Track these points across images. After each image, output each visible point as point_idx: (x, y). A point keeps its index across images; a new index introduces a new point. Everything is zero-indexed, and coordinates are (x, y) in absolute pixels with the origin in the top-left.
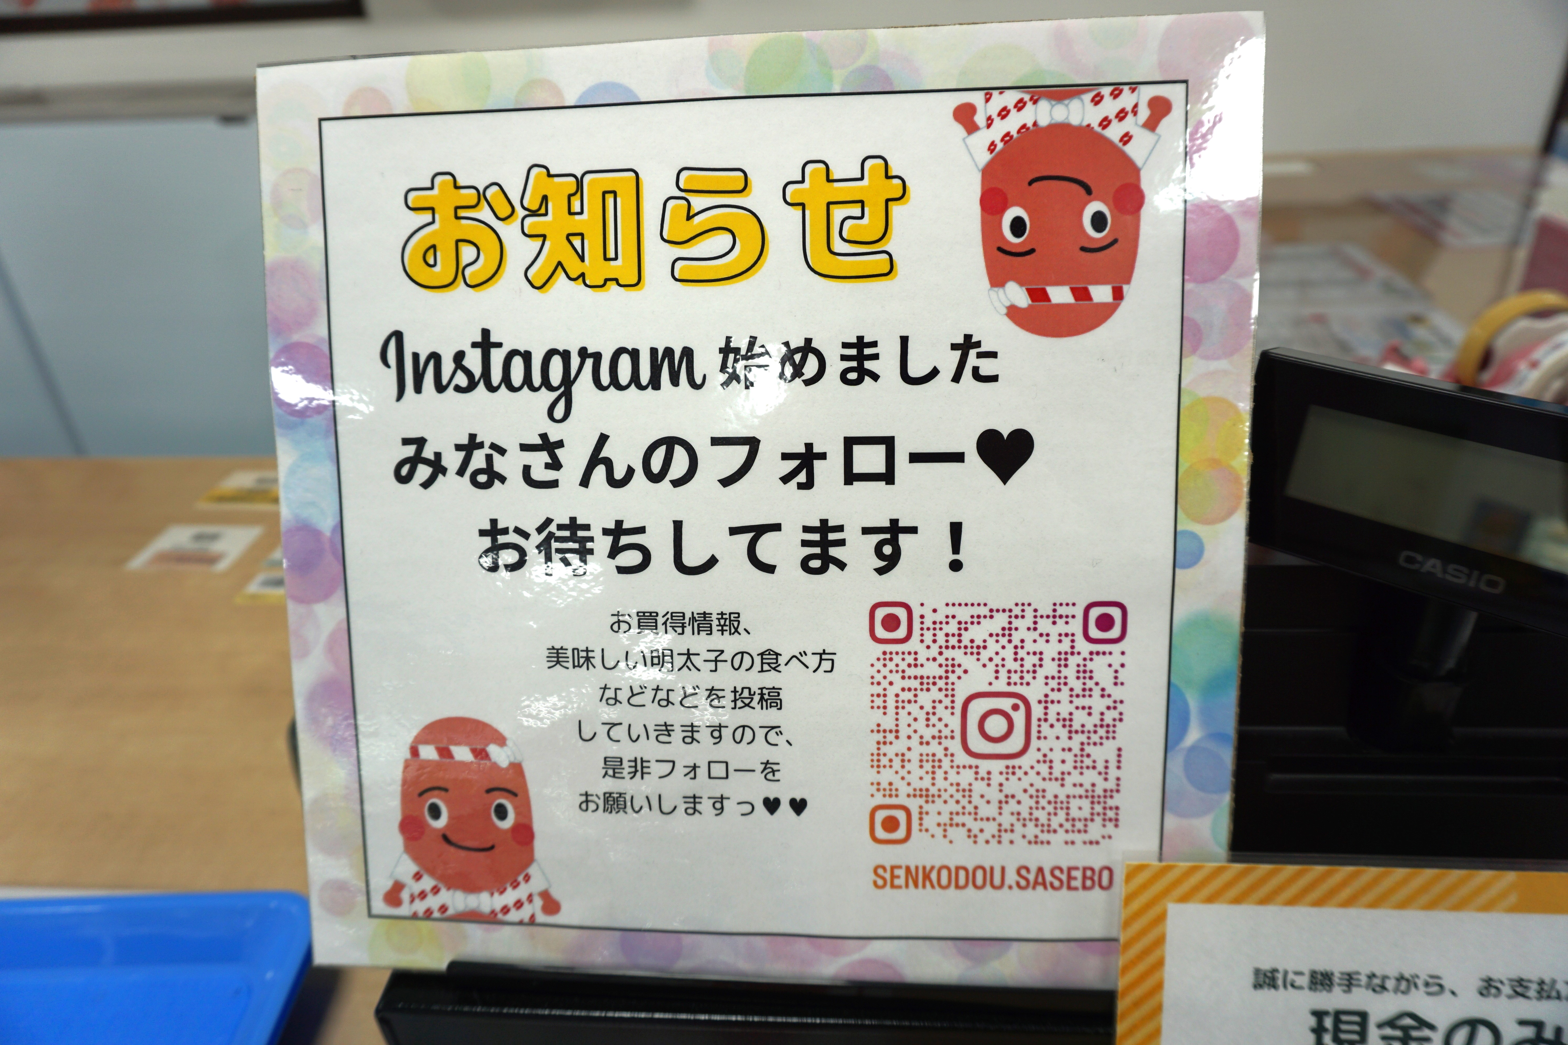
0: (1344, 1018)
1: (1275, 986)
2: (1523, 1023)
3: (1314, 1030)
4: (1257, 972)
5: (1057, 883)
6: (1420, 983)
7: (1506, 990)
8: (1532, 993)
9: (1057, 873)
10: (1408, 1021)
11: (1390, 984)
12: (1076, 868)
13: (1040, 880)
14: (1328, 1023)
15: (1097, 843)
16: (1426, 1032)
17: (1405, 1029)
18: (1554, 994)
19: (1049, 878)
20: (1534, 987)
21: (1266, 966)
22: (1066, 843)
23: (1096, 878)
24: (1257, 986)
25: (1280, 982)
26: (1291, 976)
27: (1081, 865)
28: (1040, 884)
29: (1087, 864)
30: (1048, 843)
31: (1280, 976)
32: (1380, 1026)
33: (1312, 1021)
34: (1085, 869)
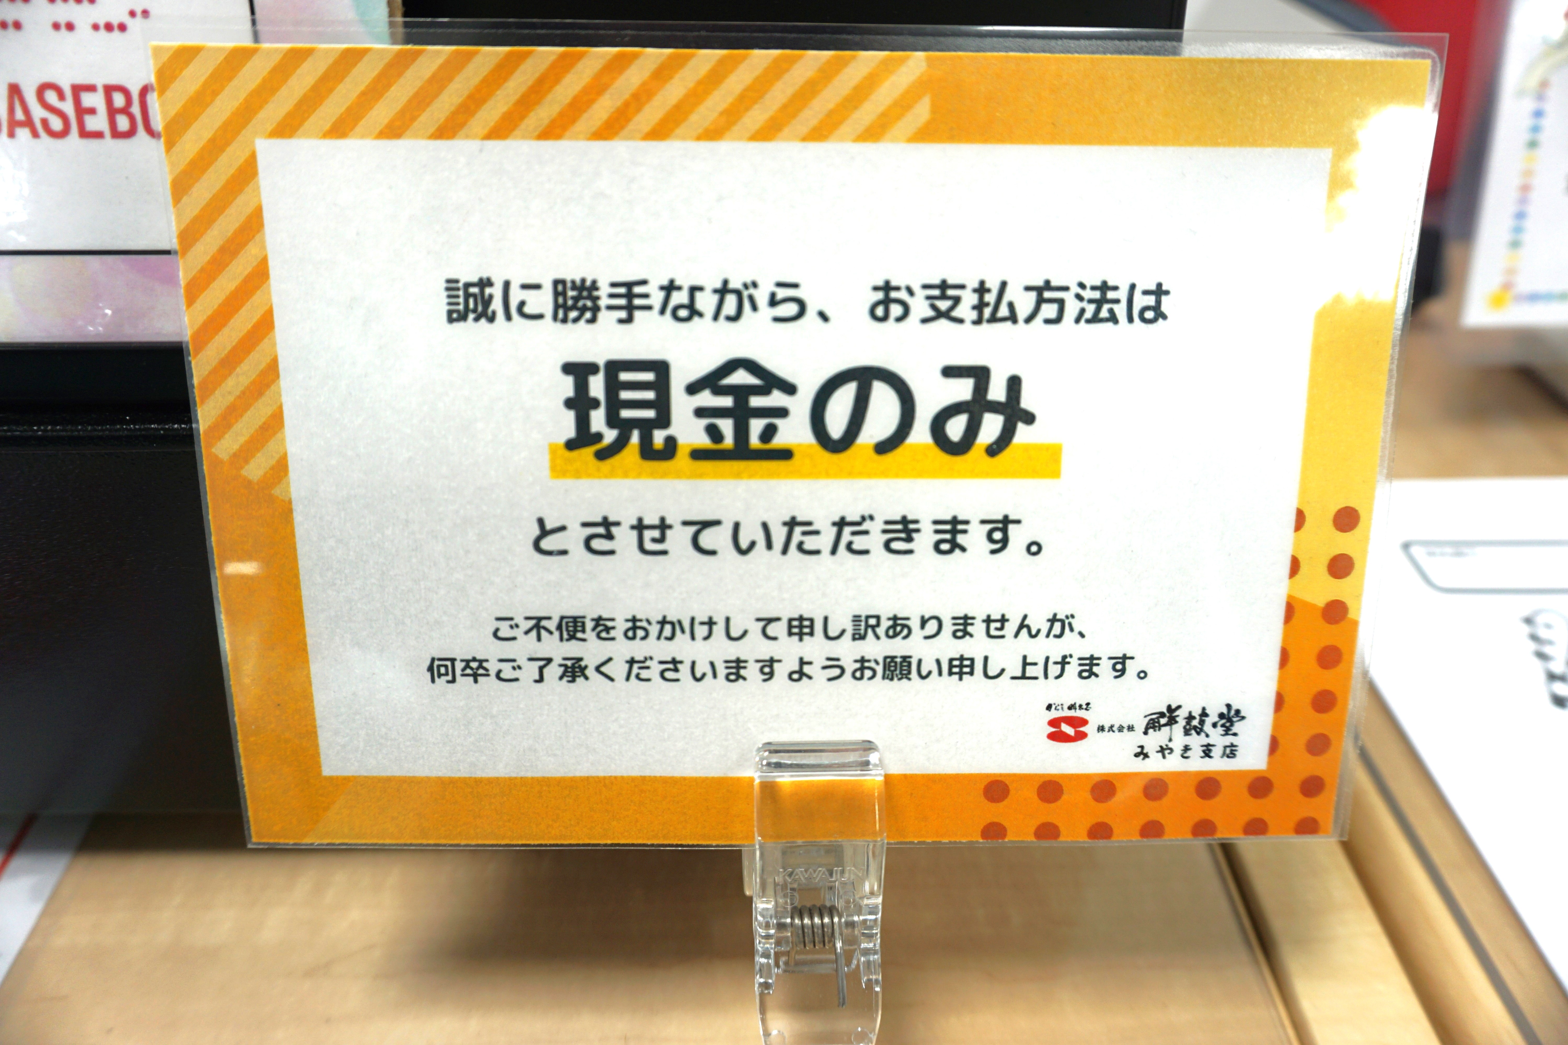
0: (624, 376)
1: (486, 315)
2: (950, 372)
3: (569, 403)
4: (451, 285)
5: (56, 124)
6: (762, 298)
7: (920, 307)
8: (965, 310)
9: (51, 97)
10: (741, 377)
11: (706, 302)
12: (91, 88)
13: (20, 115)
14: (597, 386)
15: (122, 27)
16: (776, 399)
17: (741, 393)
18: (1003, 311)
19: (38, 113)
20: (969, 299)
21: (468, 275)
22: (56, 26)
23: (136, 109)
24: (455, 316)
25: (497, 305)
26: (516, 295)
27: (100, 81)
28: (21, 124)
29: (113, 81)
30: (17, 25)
31: (496, 291)
32: (693, 389)
33: (567, 386)
34: (109, 90)
